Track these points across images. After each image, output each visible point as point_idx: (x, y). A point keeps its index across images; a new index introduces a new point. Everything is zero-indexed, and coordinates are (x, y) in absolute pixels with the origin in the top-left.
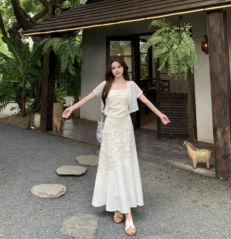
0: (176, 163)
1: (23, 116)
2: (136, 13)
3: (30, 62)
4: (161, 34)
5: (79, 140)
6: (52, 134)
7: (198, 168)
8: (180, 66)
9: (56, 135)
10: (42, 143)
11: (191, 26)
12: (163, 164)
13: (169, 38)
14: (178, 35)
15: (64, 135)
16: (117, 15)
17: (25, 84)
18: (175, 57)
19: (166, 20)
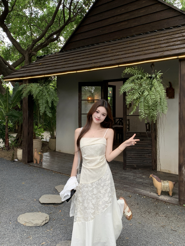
0: (142, 191)
1: (7, 150)
2: (109, 60)
3: (11, 104)
4: (133, 81)
5: (56, 171)
6: (33, 166)
7: (162, 196)
8: (151, 111)
9: (36, 166)
10: (25, 174)
11: (162, 74)
12: (131, 192)
13: (141, 85)
14: (149, 81)
15: (44, 167)
16: (91, 63)
17: (7, 123)
18: (146, 102)
19: (138, 68)
